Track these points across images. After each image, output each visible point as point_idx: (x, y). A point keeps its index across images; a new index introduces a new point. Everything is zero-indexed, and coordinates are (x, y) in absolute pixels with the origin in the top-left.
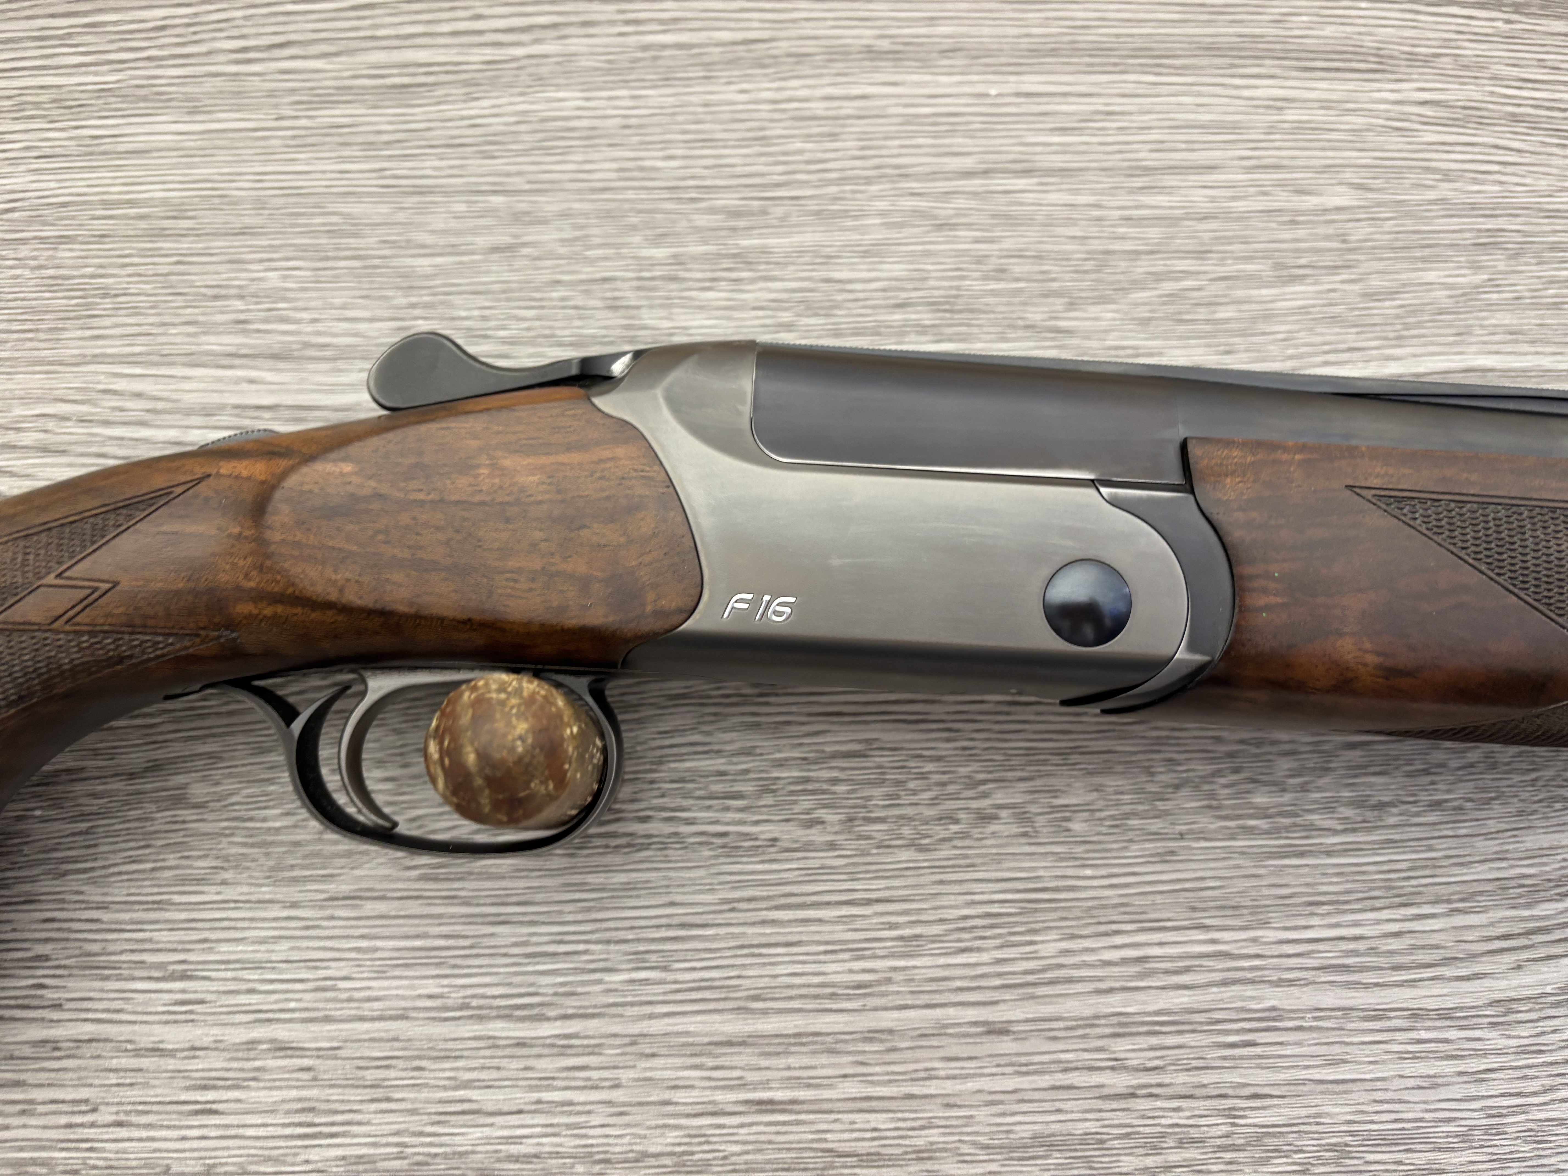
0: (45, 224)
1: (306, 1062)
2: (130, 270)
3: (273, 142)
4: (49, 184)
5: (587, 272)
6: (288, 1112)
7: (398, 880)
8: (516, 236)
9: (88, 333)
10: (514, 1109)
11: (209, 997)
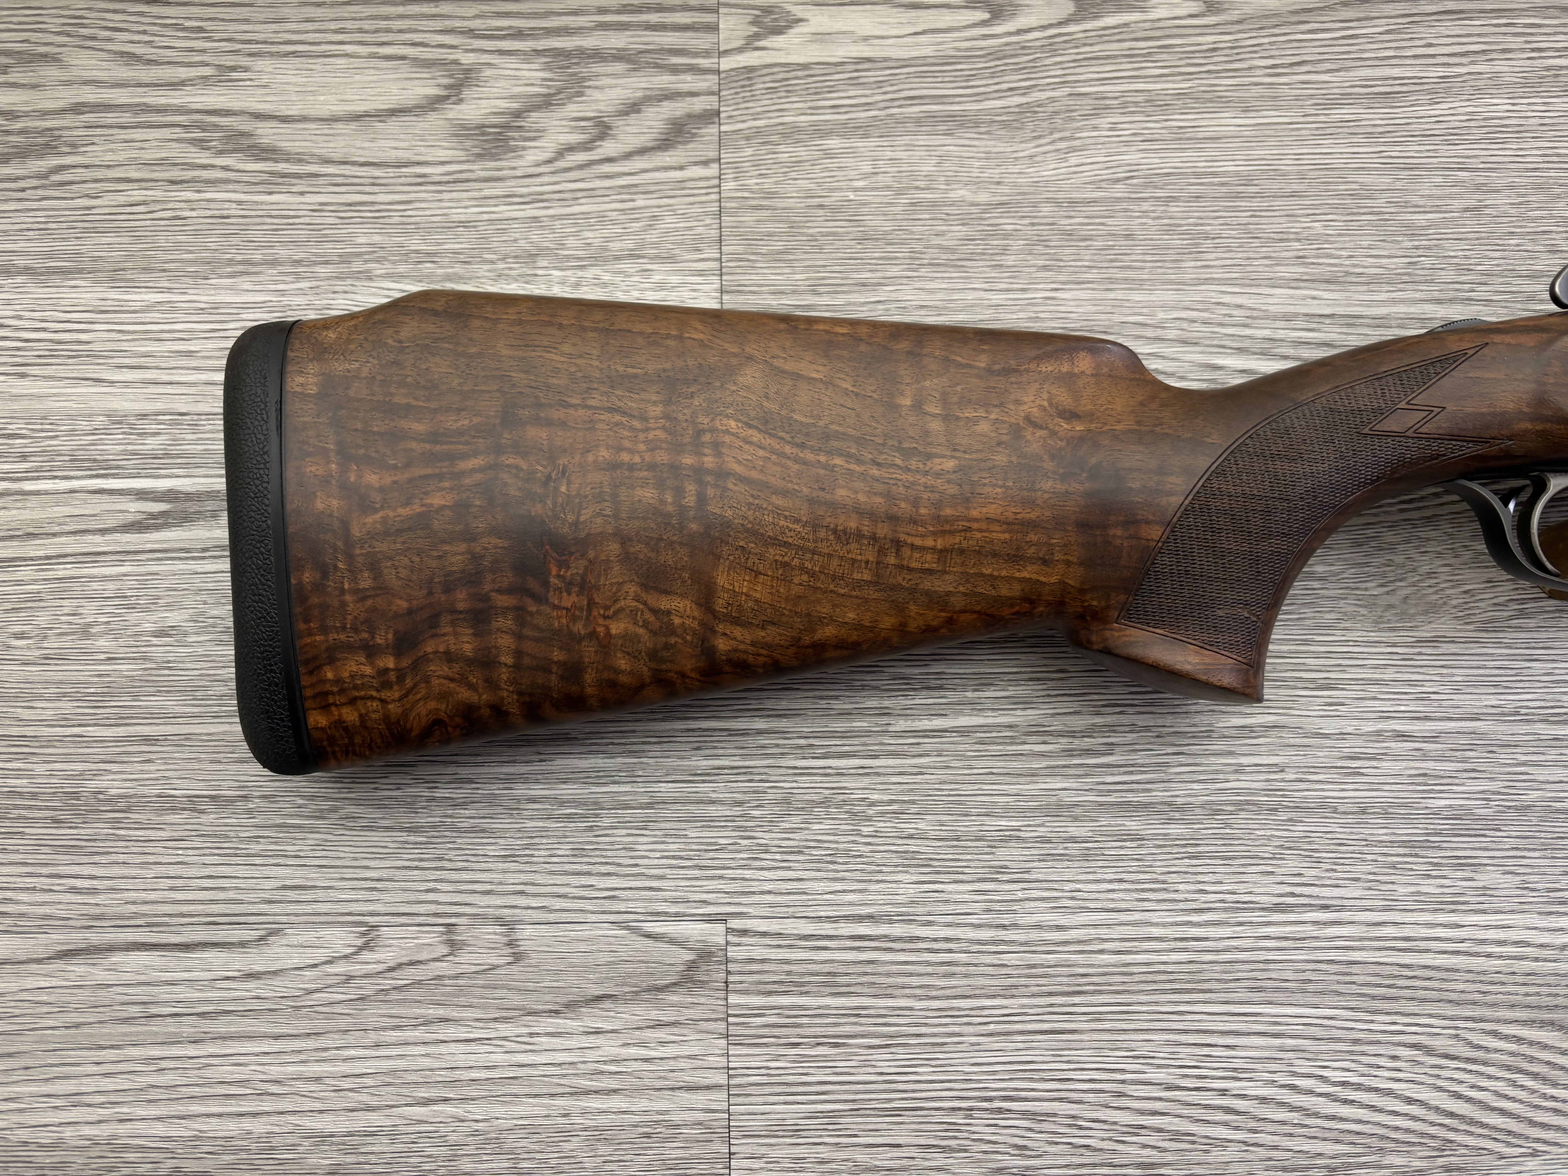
0: (1156, 187)
1: (1417, 745)
2: (1221, 221)
3: (1303, 132)
4: (1154, 160)
5: (1531, 227)
6: (1410, 776)
7: (1460, 631)
8: (1480, 201)
9: (1199, 264)
10: (1557, 779)
11: (1347, 701)
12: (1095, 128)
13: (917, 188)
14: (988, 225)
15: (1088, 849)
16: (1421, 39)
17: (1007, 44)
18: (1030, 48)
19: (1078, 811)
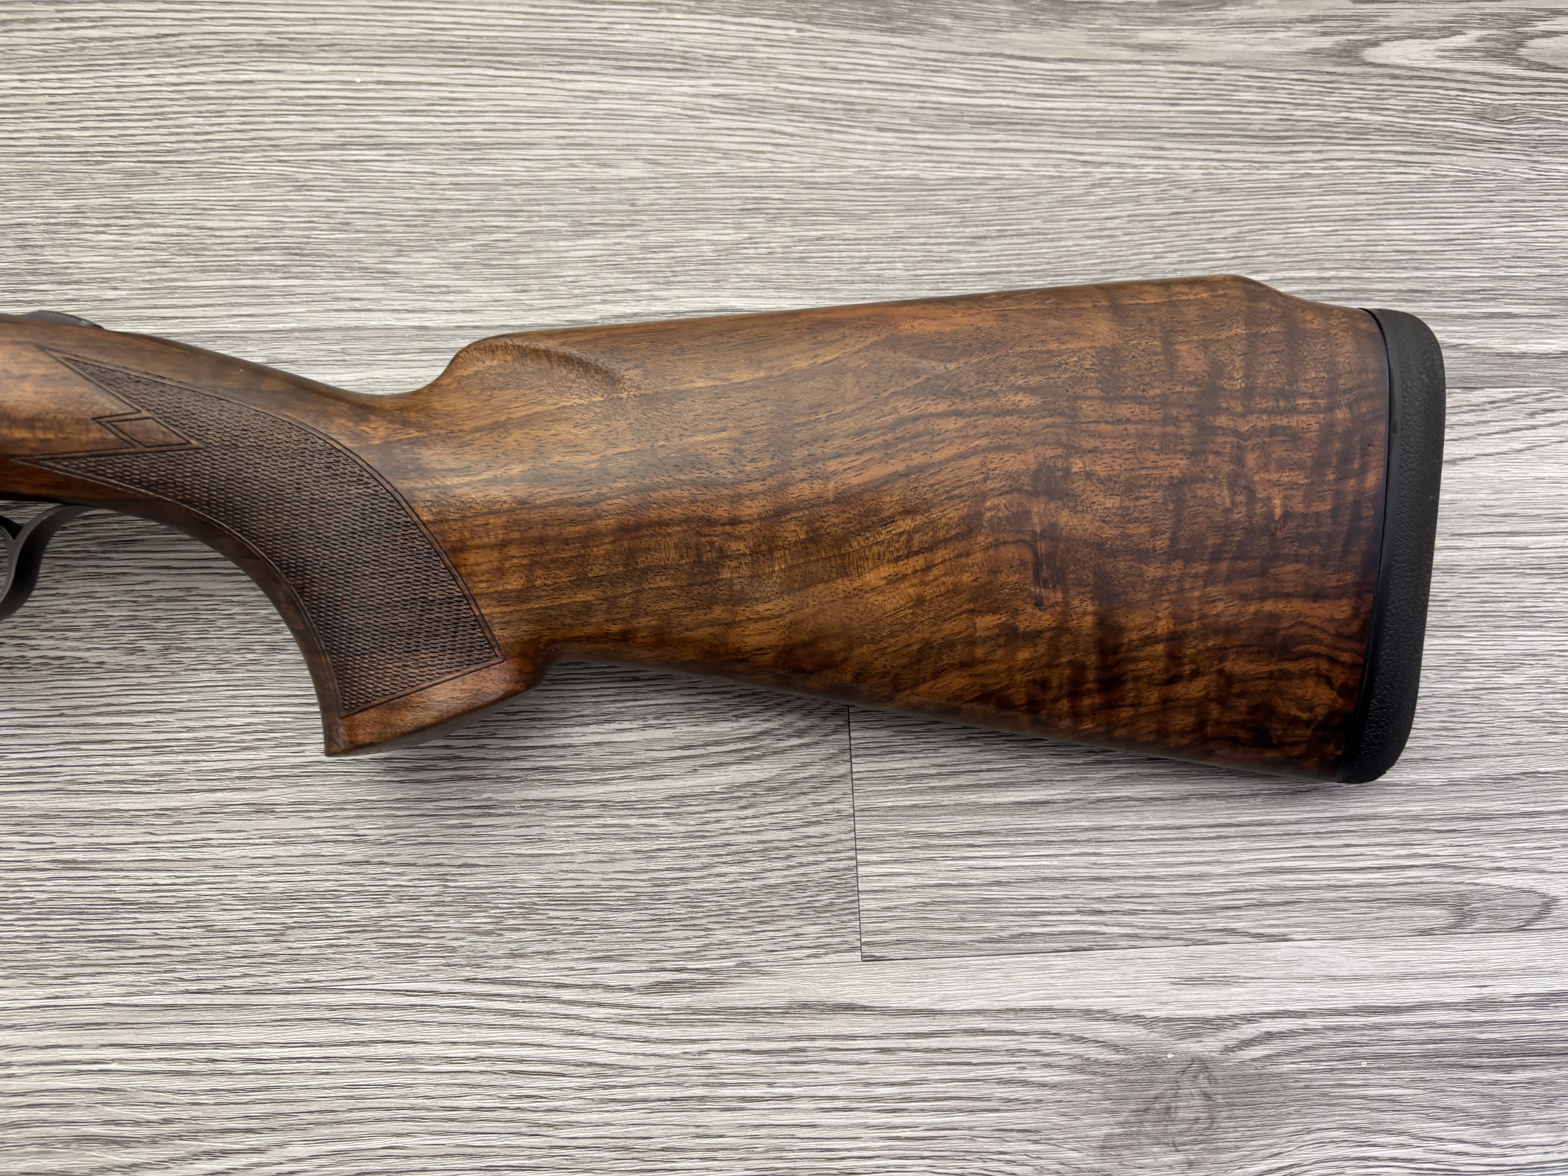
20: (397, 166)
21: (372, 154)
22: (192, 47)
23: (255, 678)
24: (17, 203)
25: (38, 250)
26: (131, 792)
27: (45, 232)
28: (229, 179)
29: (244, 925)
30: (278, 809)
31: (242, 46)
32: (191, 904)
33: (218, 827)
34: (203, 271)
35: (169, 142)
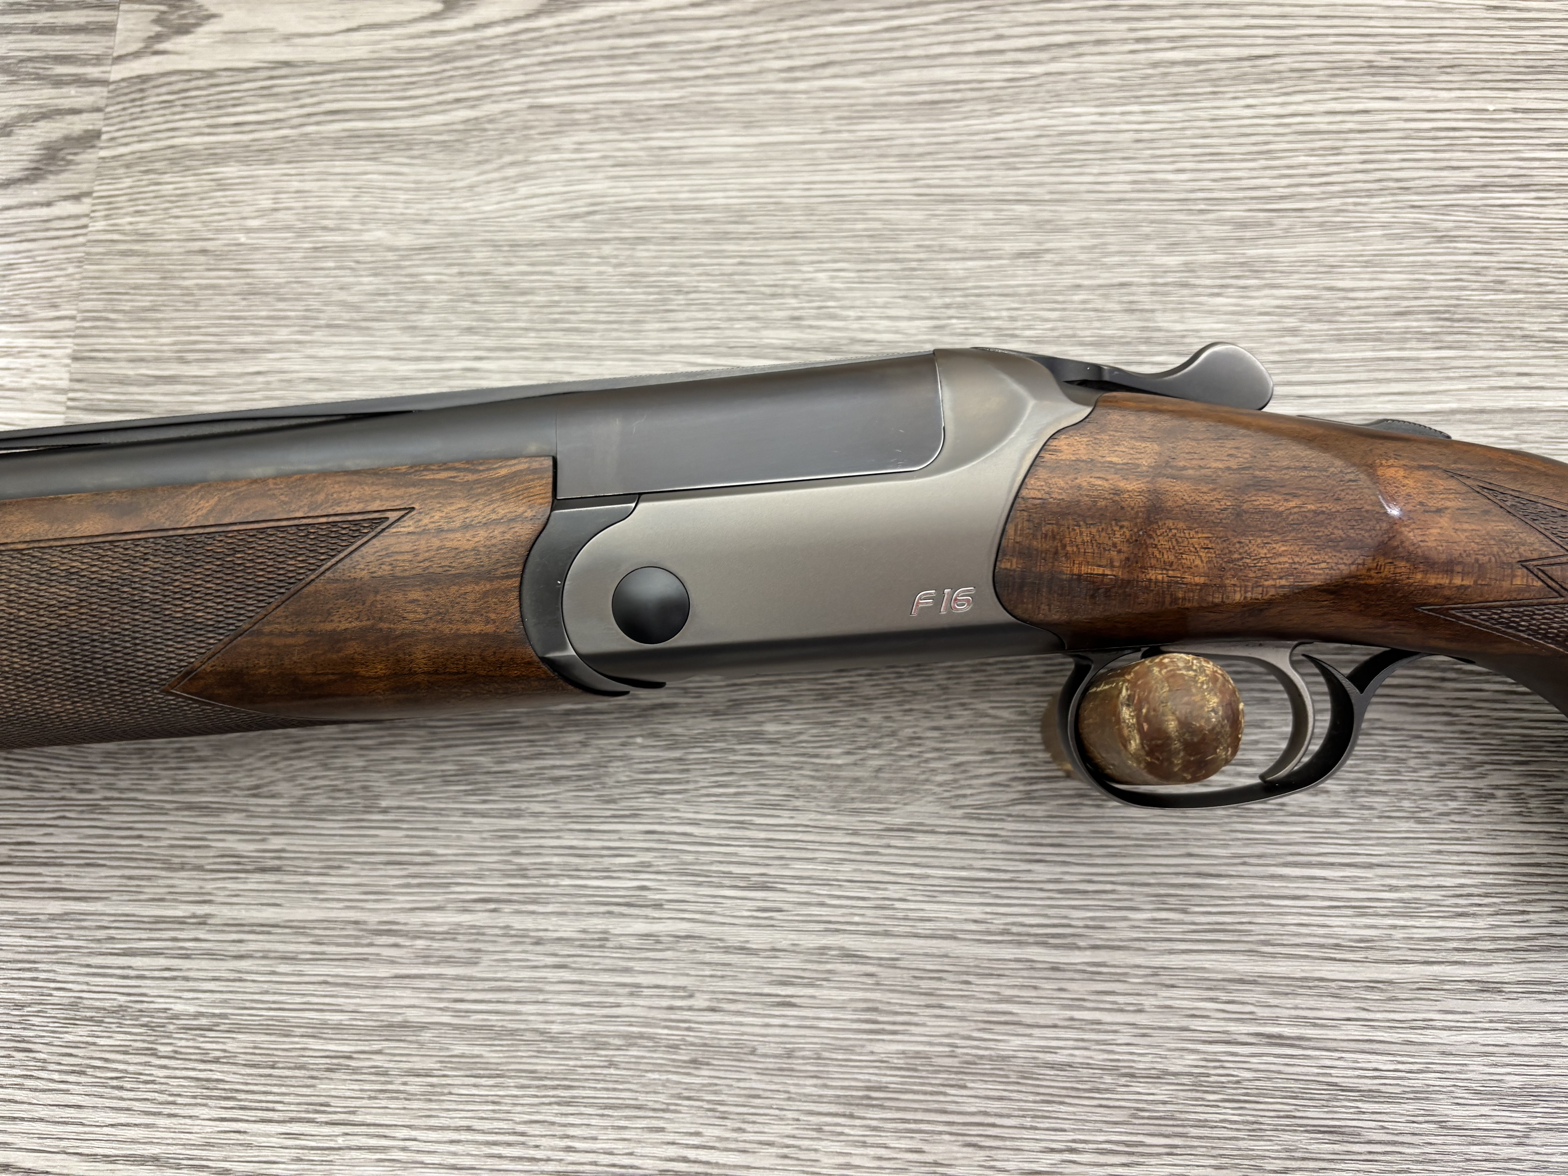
12: (556, 149)
13: (325, 228)
14: (407, 276)
15: (432, 1085)
16: (988, 29)
17: (461, 43)
18: (487, 47)
19: (426, 1036)
20: (1550, 212)
21: (1520, 198)
22: (1292, 70)
23: (1464, 831)
24: (1116, 259)
25: (1148, 315)
26: (1335, 959)
27: (1153, 293)
28: (1357, 229)
29: (1483, 1123)
30: (1507, 988)
31: (1351, 68)
32: (1418, 1095)
33: (1439, 1006)
34: (1340, 340)
35: (1281, 186)
